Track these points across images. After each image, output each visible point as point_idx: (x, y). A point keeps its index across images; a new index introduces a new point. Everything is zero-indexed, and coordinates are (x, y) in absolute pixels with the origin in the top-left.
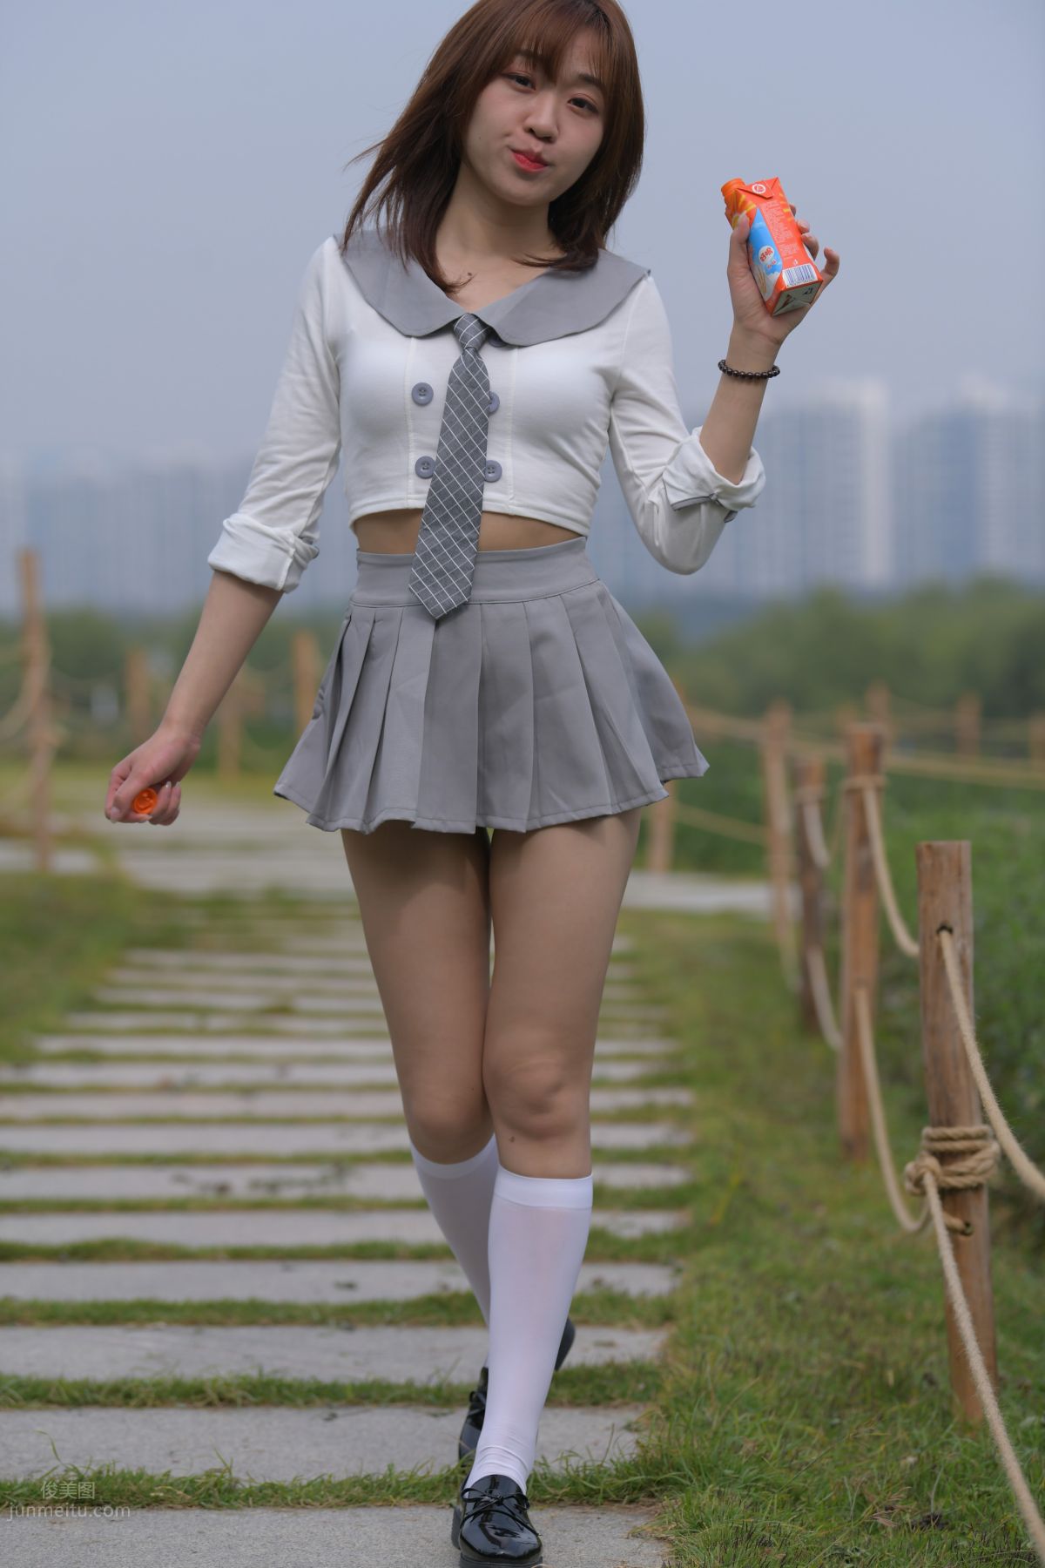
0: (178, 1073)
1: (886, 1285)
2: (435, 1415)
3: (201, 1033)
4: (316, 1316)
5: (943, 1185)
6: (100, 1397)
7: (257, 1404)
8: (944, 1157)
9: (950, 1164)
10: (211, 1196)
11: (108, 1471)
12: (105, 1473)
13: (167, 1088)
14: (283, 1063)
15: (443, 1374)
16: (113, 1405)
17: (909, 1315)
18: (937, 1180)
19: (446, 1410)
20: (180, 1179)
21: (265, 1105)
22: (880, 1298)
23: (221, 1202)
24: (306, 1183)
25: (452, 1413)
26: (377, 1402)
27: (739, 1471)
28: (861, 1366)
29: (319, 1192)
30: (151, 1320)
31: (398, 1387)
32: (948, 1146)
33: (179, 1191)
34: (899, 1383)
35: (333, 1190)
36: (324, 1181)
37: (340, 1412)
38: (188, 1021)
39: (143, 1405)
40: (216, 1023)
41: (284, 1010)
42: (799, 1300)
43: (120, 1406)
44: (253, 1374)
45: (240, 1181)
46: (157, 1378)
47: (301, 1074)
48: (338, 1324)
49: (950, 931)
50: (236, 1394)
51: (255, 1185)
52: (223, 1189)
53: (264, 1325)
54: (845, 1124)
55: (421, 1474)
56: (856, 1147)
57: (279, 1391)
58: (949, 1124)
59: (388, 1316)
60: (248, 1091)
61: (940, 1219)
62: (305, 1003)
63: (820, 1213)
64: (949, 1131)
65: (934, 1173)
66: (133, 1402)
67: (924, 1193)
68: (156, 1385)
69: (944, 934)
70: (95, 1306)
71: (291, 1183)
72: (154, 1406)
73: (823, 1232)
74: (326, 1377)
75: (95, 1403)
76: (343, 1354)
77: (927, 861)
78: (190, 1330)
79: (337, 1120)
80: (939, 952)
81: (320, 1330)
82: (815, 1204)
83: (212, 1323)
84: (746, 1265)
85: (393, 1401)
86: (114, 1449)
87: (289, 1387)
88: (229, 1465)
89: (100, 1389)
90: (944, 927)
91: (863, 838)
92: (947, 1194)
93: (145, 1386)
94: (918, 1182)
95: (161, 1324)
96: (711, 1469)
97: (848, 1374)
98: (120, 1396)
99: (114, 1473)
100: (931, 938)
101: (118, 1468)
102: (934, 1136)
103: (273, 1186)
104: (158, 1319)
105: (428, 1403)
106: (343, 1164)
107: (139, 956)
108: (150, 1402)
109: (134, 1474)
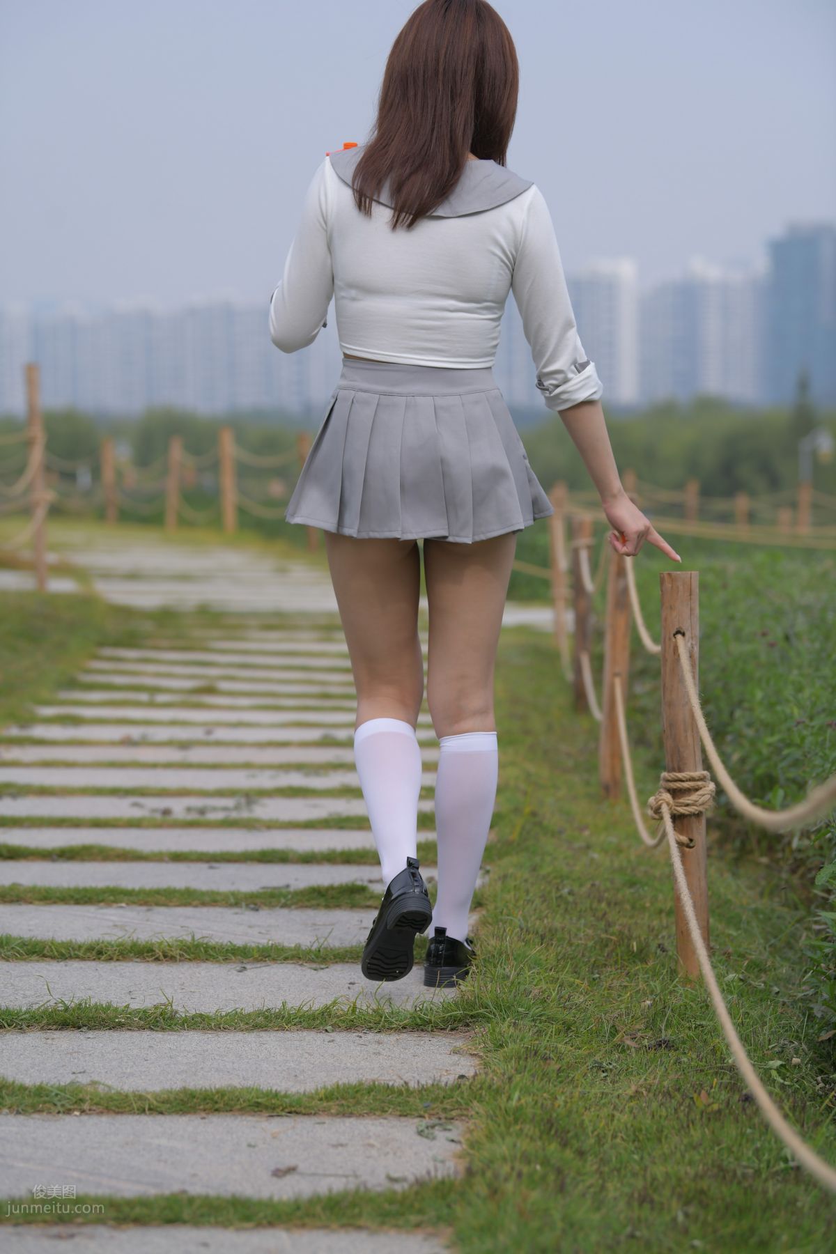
0: (135, 732)
1: (632, 884)
2: (315, 970)
3: (152, 705)
4: (232, 900)
5: (675, 812)
6: (81, 954)
7: (190, 960)
8: (675, 793)
9: (680, 798)
10: (158, 816)
11: (86, 1003)
12: (83, 1004)
13: (128, 742)
14: (209, 727)
15: (321, 941)
16: (89, 959)
17: (648, 905)
18: (671, 808)
19: (323, 966)
20: (136, 805)
21: (196, 755)
22: (628, 892)
23: (165, 821)
24: (225, 809)
25: (327, 967)
26: (274, 960)
27: (529, 1009)
28: (614, 938)
29: (234, 815)
30: (115, 902)
31: (290, 949)
32: (678, 785)
33: (137, 813)
34: (641, 950)
35: (245, 814)
36: (237, 808)
37: (248, 966)
38: (144, 697)
39: (110, 959)
40: (161, 698)
41: (210, 690)
42: (571, 893)
43: (94, 960)
44: (189, 939)
45: (178, 807)
46: (120, 940)
47: (221, 734)
48: (247, 905)
49: (683, 635)
50: (176, 953)
51: (189, 809)
52: (166, 812)
53: (196, 906)
54: (605, 773)
55: (305, 1009)
56: (612, 789)
57: (206, 952)
58: (680, 771)
59: (283, 901)
60: (184, 745)
61: (672, 836)
62: (224, 686)
63: (587, 833)
64: (680, 775)
65: (668, 804)
66: (103, 958)
67: (661, 818)
68: (120, 945)
69: (679, 636)
70: (77, 890)
71: (215, 809)
72: (118, 960)
73: (588, 847)
74: (239, 942)
75: (77, 957)
76: (250, 927)
77: (668, 585)
78: (144, 908)
79: (247, 766)
80: (676, 648)
81: (236, 910)
82: (583, 828)
83: (158, 904)
84: (534, 869)
85: (286, 959)
86: (90, 990)
87: (214, 948)
88: (171, 1001)
89: (80, 947)
90: (678, 632)
91: (621, 572)
92: (677, 818)
93: (112, 946)
94: (657, 810)
95: (123, 905)
96: (509, 1007)
97: (604, 944)
98: (94, 953)
99: (90, 1005)
100: (670, 639)
101: (93, 1002)
102: (669, 778)
103: (202, 811)
104: (121, 902)
105: (312, 961)
106: (251, 796)
107: (108, 652)
108: (115, 958)
109: (104, 1006)
